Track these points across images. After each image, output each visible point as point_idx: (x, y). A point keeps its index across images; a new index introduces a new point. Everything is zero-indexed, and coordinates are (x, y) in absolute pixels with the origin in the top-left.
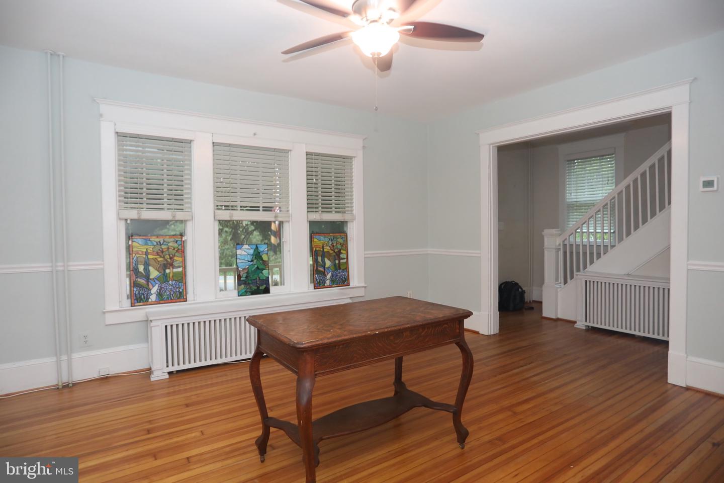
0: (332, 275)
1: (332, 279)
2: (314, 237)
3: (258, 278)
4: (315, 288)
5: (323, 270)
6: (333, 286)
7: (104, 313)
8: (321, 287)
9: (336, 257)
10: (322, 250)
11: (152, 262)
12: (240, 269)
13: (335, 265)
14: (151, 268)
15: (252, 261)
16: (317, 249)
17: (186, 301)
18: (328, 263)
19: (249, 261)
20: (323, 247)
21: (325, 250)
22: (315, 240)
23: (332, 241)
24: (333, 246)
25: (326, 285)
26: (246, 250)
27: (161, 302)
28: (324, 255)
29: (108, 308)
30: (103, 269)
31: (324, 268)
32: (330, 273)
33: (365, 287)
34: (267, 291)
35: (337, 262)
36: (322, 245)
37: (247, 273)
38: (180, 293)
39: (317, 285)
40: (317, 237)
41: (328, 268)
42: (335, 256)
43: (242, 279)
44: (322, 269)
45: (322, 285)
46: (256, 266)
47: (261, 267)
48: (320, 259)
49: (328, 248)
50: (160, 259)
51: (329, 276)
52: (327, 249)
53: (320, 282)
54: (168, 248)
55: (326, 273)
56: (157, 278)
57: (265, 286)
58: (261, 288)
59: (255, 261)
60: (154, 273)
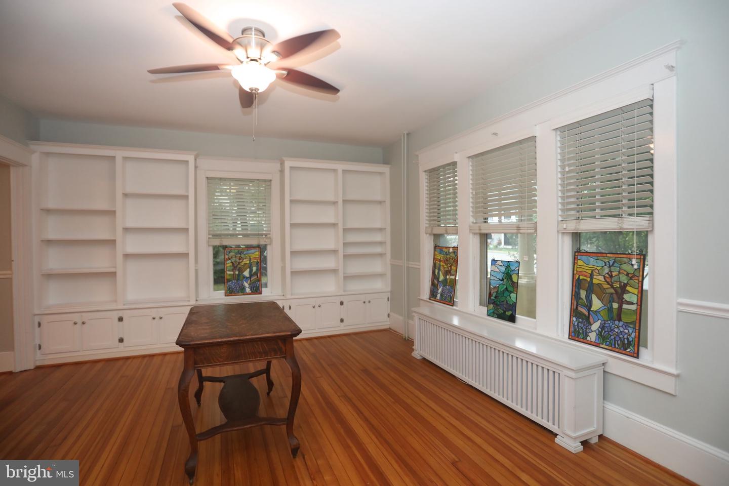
0: (602, 327)
1: (601, 333)
2: (579, 257)
3: (505, 301)
4: (571, 337)
5: (586, 313)
6: (601, 346)
7: (420, 299)
8: (580, 340)
9: (615, 296)
10: (589, 279)
11: (442, 268)
12: (492, 287)
13: (610, 309)
14: (440, 273)
15: (502, 280)
16: (581, 277)
17: (453, 306)
18: (597, 304)
19: (500, 280)
20: (591, 276)
21: (595, 281)
22: (580, 263)
23: (610, 267)
24: (611, 276)
25: (588, 338)
26: (500, 267)
27: (442, 301)
28: (591, 288)
29: (422, 297)
30: (419, 269)
31: (589, 310)
32: (600, 321)
33: (677, 376)
34: (512, 319)
35: (615, 305)
36: (590, 272)
37: (497, 292)
38: (451, 298)
39: (573, 334)
40: (584, 258)
41: (596, 312)
42: (612, 294)
43: (492, 298)
44: (585, 311)
45: (581, 336)
46: (505, 287)
47: (510, 289)
48: (583, 294)
49: (602, 278)
50: (445, 266)
51: (596, 326)
52: (598, 279)
53: (579, 332)
54: (450, 258)
55: (591, 320)
56: (442, 282)
57: (511, 312)
58: (507, 313)
59: (505, 280)
60: (441, 278)
